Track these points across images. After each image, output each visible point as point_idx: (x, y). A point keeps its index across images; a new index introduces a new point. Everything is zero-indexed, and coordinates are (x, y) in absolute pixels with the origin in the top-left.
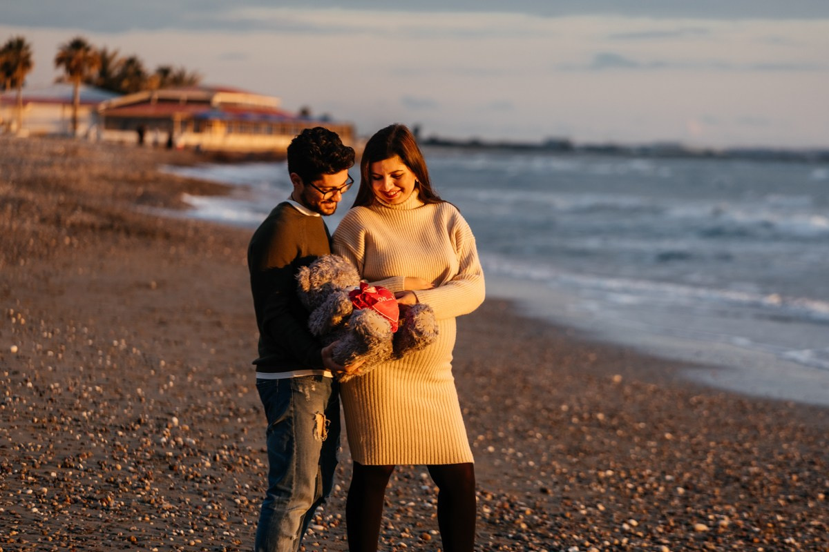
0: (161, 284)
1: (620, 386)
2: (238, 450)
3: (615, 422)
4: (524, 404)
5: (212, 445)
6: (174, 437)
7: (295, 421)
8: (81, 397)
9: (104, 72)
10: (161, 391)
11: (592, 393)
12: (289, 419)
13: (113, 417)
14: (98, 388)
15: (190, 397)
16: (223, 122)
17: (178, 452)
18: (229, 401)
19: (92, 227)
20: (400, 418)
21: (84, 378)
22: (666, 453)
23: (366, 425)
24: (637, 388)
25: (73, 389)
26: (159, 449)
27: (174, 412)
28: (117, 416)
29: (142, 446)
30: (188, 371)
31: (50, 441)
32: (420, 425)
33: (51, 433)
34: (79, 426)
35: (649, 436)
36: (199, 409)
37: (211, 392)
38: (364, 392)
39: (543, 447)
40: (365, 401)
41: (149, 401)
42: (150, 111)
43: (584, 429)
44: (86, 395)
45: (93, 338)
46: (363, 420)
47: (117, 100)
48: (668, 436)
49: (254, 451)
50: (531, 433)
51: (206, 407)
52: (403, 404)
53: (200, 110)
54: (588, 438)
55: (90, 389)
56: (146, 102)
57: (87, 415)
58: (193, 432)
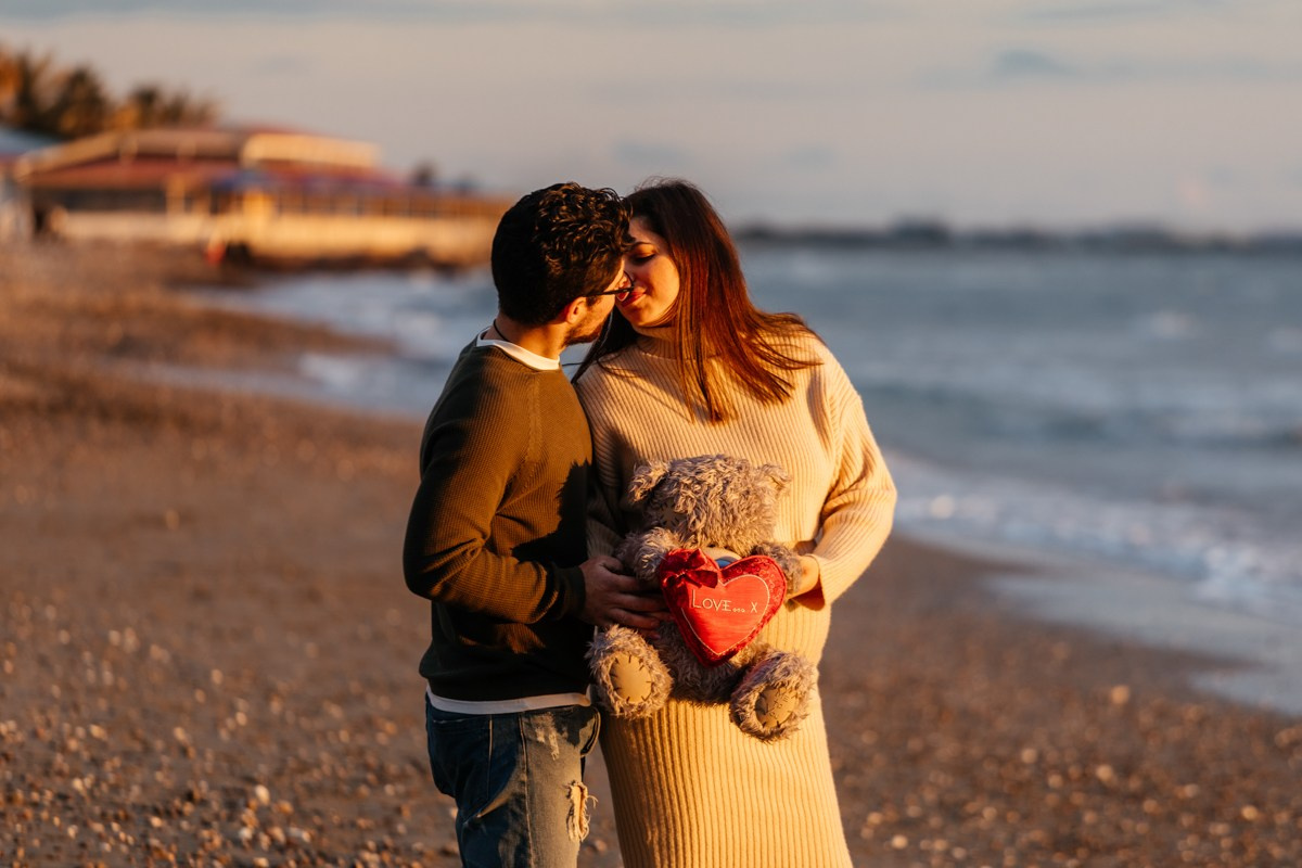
0: (186, 518)
1: (1130, 708)
2: (396, 851)
3: (1134, 784)
4: (947, 749)
5: (342, 842)
6: (264, 825)
7: (532, 802)
8: (64, 749)
9: (26, 96)
10: (224, 735)
11: (1074, 723)
12: (519, 799)
13: (136, 790)
14: (96, 731)
15: (283, 745)
16: (268, 193)
17: (277, 857)
18: (361, 752)
19: (32, 406)
20: (726, 790)
21: (64, 709)
22: (1251, 849)
23: (656, 806)
24: (1162, 714)
25: (46, 734)
26: (238, 853)
27: (255, 775)
28: (144, 787)
29: (202, 845)
30: (268, 693)
31: (16, 840)
32: (761, 802)
33: (15, 824)
34: (71, 809)
35: (1211, 814)
36: (304, 768)
37: (324, 734)
38: (649, 739)
39: (1001, 836)
40: (652, 757)
41: (201, 754)
42: (120, 175)
43: (1078, 798)
44: (73, 745)
45: (67, 627)
46: (651, 795)
47: (51, 155)
48: (1249, 812)
49: (429, 852)
50: (971, 808)
51: (318, 765)
52: (730, 760)
53: (221, 172)
54: (1089, 817)
55: (80, 731)
56: (111, 159)
57: (84, 785)
58: (301, 816)
